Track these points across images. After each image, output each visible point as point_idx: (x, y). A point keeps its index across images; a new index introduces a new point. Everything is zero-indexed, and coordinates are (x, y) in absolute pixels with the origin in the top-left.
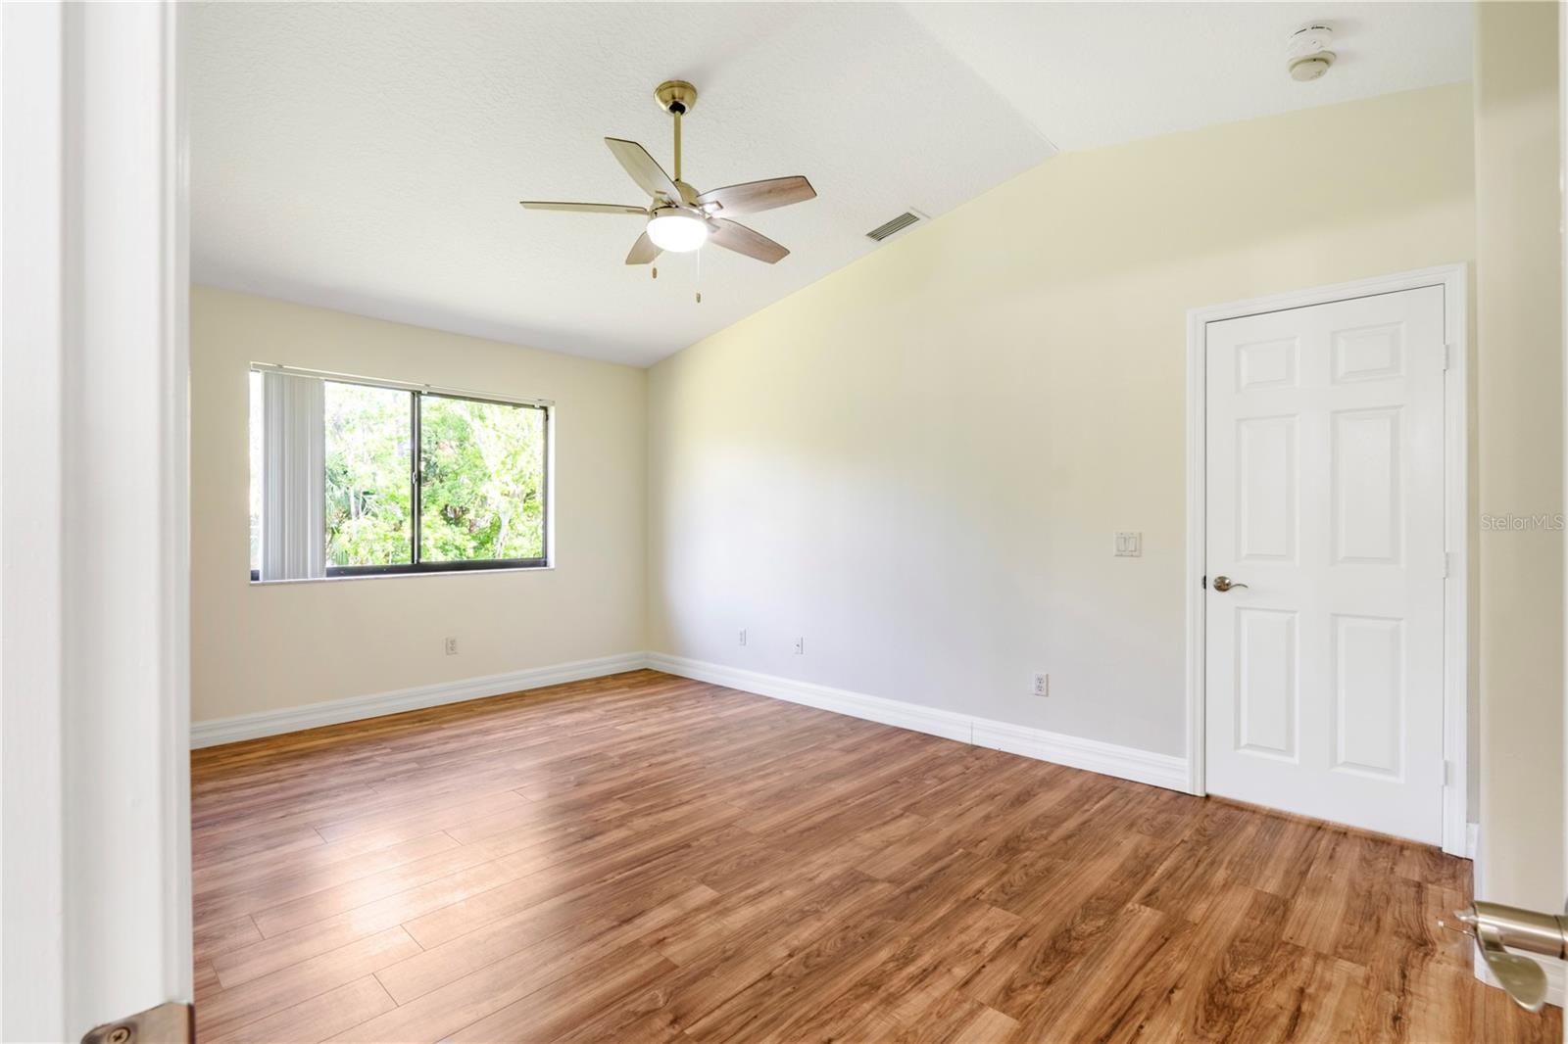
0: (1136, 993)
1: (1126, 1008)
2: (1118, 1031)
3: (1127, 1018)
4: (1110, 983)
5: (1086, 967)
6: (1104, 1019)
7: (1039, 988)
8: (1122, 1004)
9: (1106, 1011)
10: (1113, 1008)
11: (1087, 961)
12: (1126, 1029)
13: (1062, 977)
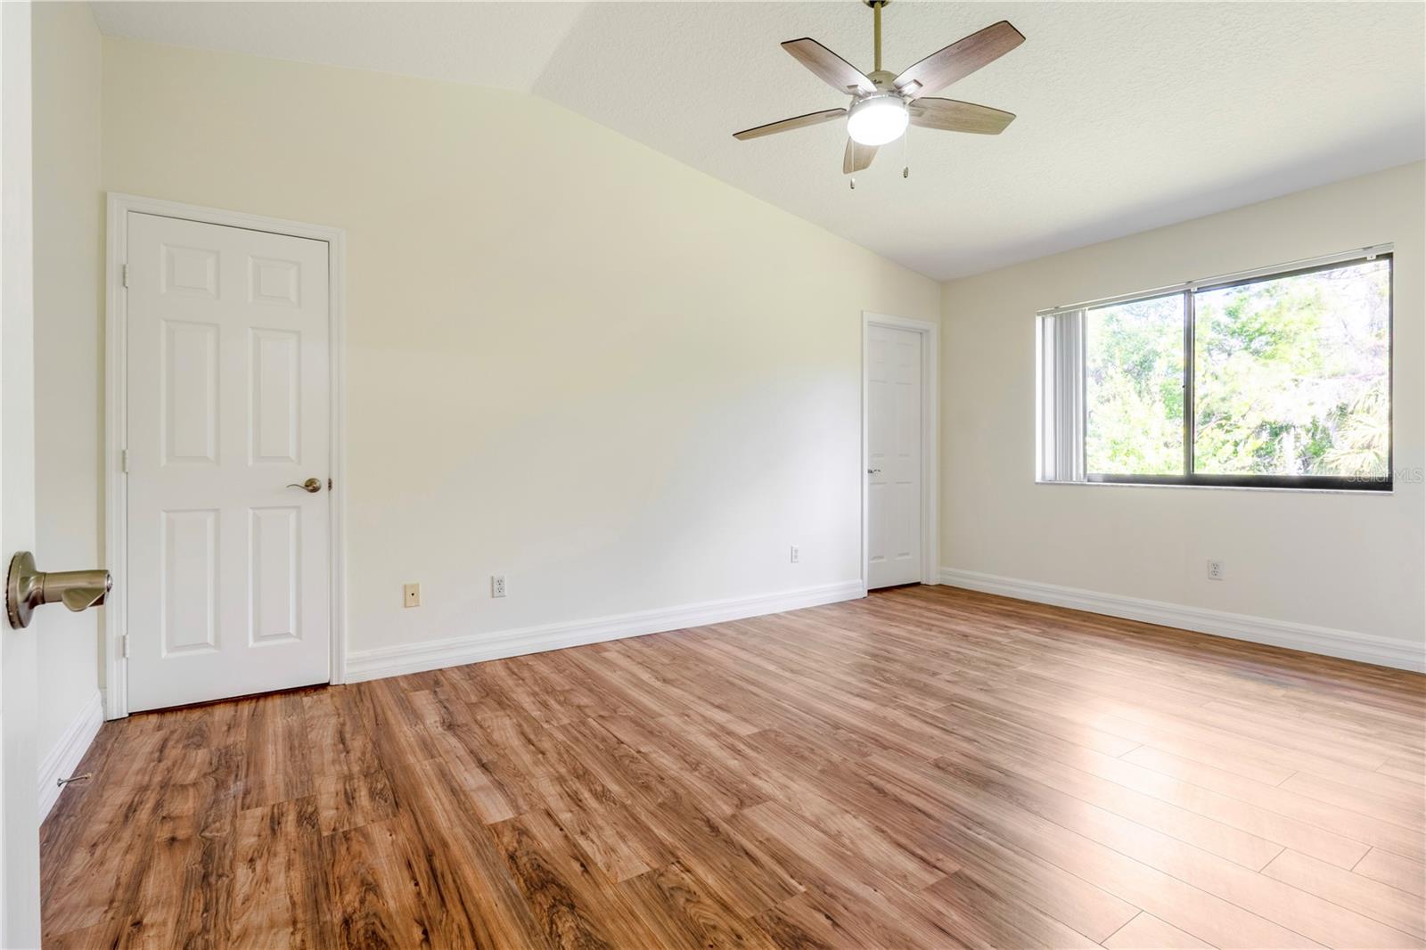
0: (449, 906)
1: (442, 889)
2: (428, 869)
3: (432, 882)
4: (476, 895)
5: (508, 890)
6: (446, 867)
7: (510, 849)
8: (448, 888)
9: (452, 873)
10: (449, 878)
11: (517, 896)
12: (424, 874)
13: (511, 868)
